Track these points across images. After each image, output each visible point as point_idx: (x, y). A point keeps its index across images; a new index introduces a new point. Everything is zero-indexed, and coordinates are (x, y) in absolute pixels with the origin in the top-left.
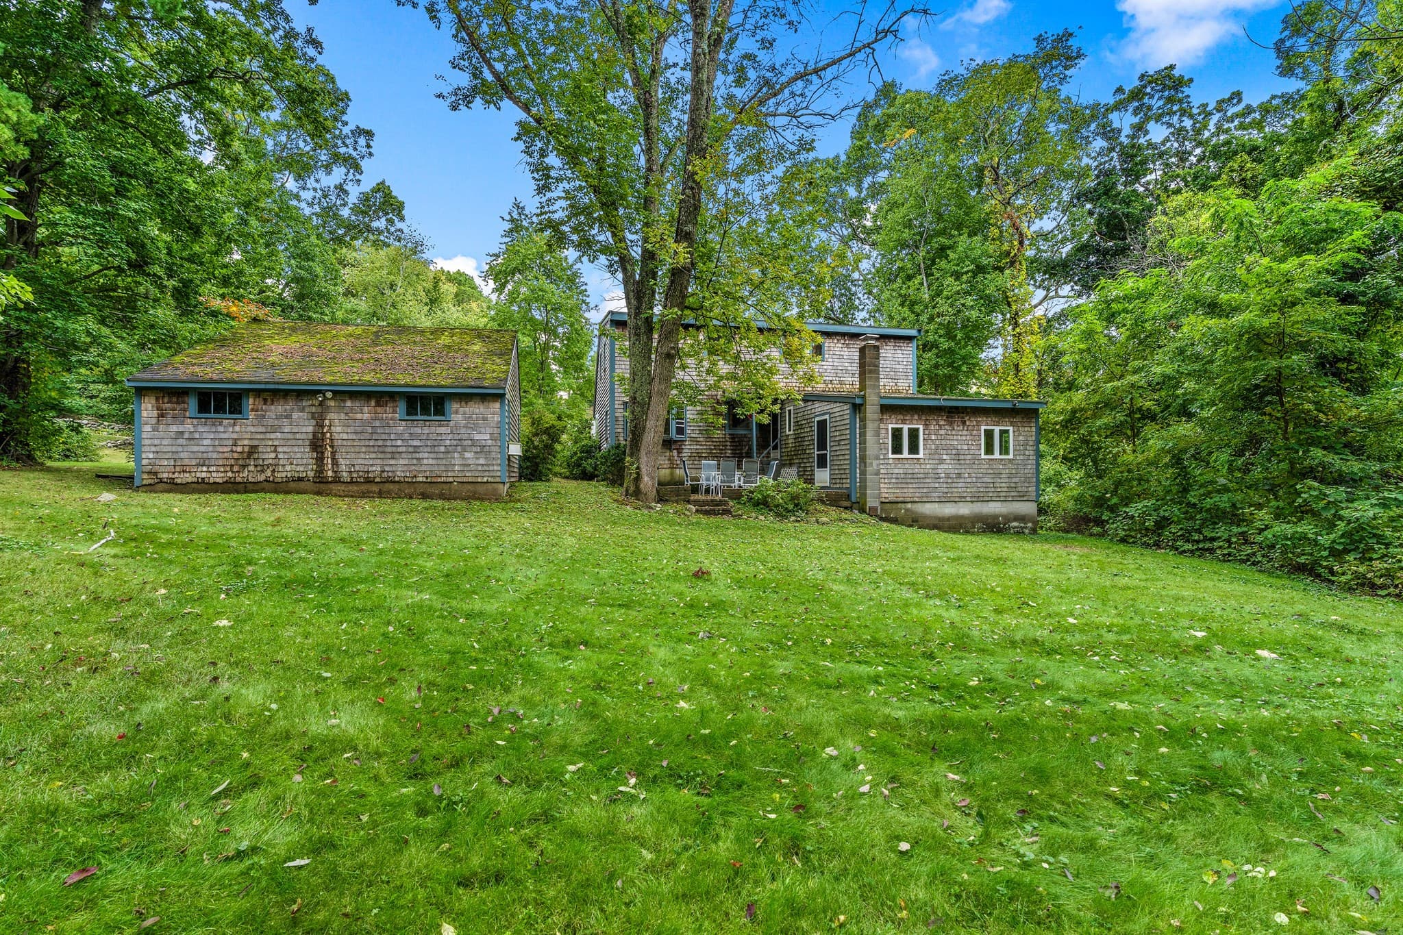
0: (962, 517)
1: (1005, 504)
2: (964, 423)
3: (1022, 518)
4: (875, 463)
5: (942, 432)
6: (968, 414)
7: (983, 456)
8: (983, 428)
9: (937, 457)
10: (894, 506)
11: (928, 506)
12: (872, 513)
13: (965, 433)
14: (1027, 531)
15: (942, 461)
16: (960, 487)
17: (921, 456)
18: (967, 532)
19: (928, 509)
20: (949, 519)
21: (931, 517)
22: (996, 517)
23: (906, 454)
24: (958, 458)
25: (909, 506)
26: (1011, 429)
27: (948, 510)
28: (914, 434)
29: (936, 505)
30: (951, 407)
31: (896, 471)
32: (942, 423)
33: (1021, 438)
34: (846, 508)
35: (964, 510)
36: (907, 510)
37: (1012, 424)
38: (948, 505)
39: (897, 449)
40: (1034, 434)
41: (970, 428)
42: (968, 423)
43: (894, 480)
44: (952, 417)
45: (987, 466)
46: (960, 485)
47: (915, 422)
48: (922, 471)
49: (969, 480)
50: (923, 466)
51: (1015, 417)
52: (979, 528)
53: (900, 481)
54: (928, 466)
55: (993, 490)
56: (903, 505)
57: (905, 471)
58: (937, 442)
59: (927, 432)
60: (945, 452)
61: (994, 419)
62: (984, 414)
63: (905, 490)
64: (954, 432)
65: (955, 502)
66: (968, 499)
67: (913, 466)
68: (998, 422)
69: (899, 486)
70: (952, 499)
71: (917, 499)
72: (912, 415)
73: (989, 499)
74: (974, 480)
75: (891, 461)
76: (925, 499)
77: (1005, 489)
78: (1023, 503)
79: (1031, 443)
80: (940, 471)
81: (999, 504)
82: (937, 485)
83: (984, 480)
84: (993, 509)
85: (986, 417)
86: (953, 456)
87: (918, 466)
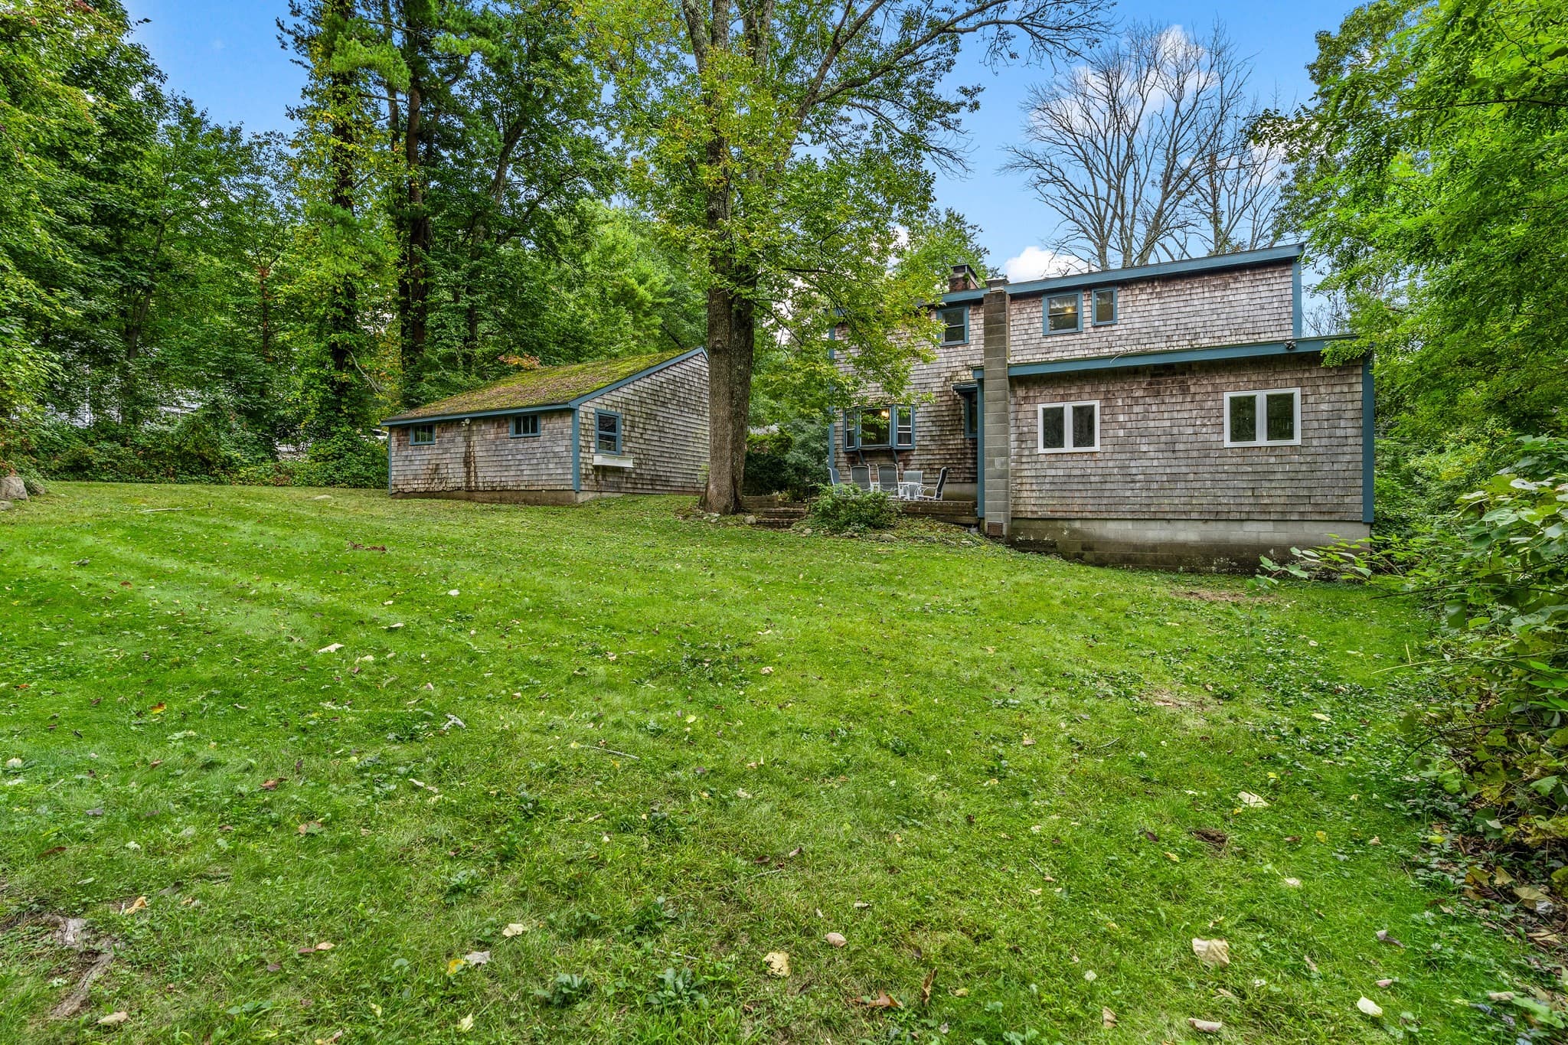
0: (1184, 545)
1: (1282, 526)
2: (1185, 391)
5: (1136, 409)
6: (1193, 373)
7: (1228, 444)
8: (1228, 395)
9: (1128, 448)
10: (1051, 524)
11: (1111, 525)
12: (993, 535)
13: (1188, 406)
15: (1138, 455)
16: (1176, 499)
17: (1097, 447)
18: (1193, 571)
19: (1113, 530)
20: (1154, 548)
21: (1117, 543)
23: (1069, 448)
24: (1171, 448)
25: (1077, 525)
26: (1297, 392)
27: (1155, 533)
28: (1084, 417)
29: (1129, 525)
30: (1156, 367)
31: (1053, 472)
32: (1139, 393)
33: (1324, 407)
35: (1188, 534)
36: (1073, 531)
37: (1299, 383)
38: (1152, 524)
39: (1054, 440)
40: (1359, 396)
41: (1198, 398)
42: (1193, 389)
43: (1048, 487)
44: (1159, 383)
45: (1239, 460)
46: (1177, 492)
47: (1086, 396)
48: (1100, 471)
49: (1198, 485)
50: (1101, 464)
51: (1309, 370)
52: (1220, 566)
53: (1059, 487)
54: (1111, 464)
55: (1252, 500)
56: (1066, 524)
57: (1067, 472)
58: (1129, 425)
59: (1107, 411)
60: (1144, 440)
61: (1254, 378)
62: (1230, 372)
63: (1069, 501)
64: (1163, 408)
65: (1169, 520)
66: (1194, 516)
67: (1082, 464)
68: (1267, 382)
69: (1057, 494)
70: (1161, 516)
71: (1090, 516)
72: (1081, 388)
73: (1244, 516)
74: (1208, 484)
75: (1042, 458)
76: (1105, 515)
77: (1282, 500)
78: (1331, 525)
79: (1349, 415)
80: (1134, 471)
81: (1270, 526)
82: (1128, 493)
83: (1231, 484)
84: (1254, 535)
85: (1236, 376)
86: (1163, 446)
87: (1093, 464)
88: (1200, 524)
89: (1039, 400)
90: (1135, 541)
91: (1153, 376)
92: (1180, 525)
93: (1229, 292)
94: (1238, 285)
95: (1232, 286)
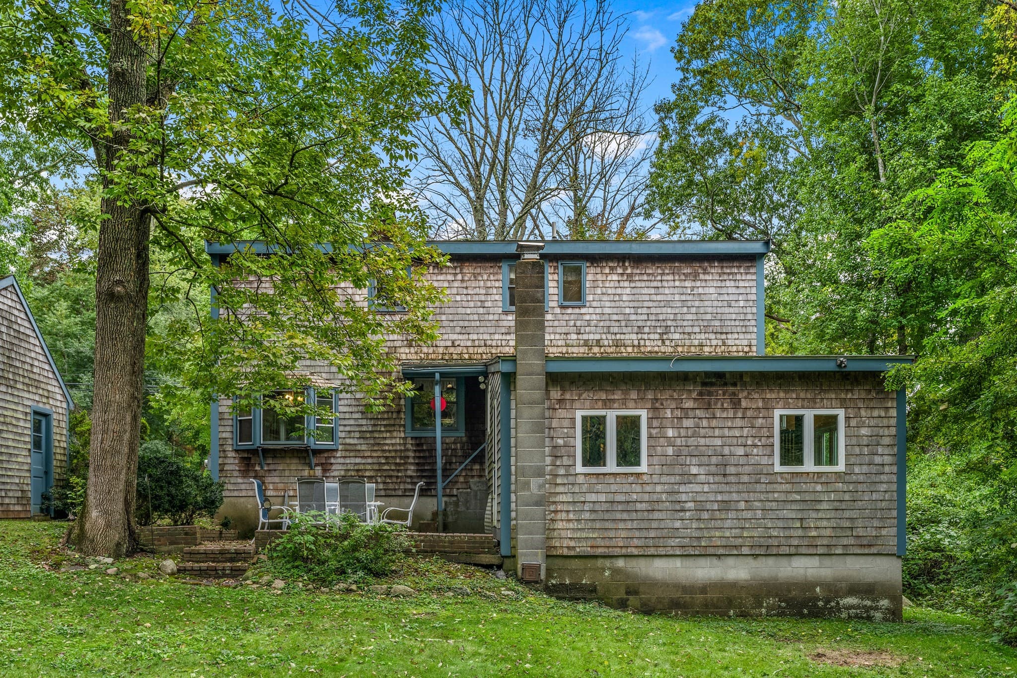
0: (733, 586)
1: (827, 561)
2: (736, 404)
3: (868, 590)
4: (538, 484)
5: (687, 423)
6: (744, 385)
7: (778, 468)
8: (777, 413)
9: (678, 470)
10: (590, 563)
11: (659, 563)
12: (531, 578)
13: (739, 423)
14: (878, 615)
15: (688, 478)
16: (728, 529)
17: (643, 468)
18: (744, 615)
20: (704, 589)
21: (665, 585)
22: (808, 585)
23: (611, 465)
24: (722, 471)
25: (620, 563)
26: (841, 413)
27: (705, 572)
28: (628, 427)
29: (678, 562)
30: (707, 374)
31: (593, 497)
32: (689, 404)
33: (864, 431)
34: (489, 567)
35: (737, 571)
36: (616, 571)
37: (843, 404)
38: (702, 561)
39: (594, 456)
40: (893, 422)
41: (749, 413)
42: (744, 404)
43: (587, 516)
44: (710, 394)
45: (788, 487)
46: (728, 523)
47: (631, 404)
48: (646, 497)
49: (749, 514)
50: (648, 488)
51: (852, 391)
52: (770, 608)
53: (600, 516)
54: (659, 488)
55: (800, 533)
56: (608, 563)
57: (610, 497)
58: (678, 442)
59: (655, 423)
60: (694, 460)
61: (802, 395)
62: (780, 385)
63: (612, 534)
64: (714, 423)
65: (719, 556)
66: (745, 551)
67: (626, 488)
68: (813, 400)
69: (598, 525)
70: (711, 551)
71: (635, 552)
72: (626, 392)
73: (793, 550)
74: (759, 513)
75: (581, 479)
76: (652, 551)
77: (828, 532)
78: (870, 558)
79: (886, 441)
80: (684, 497)
81: (815, 562)
82: (678, 524)
83: (781, 514)
84: (802, 571)
85: (786, 392)
86: (713, 469)
87: (638, 488)
88: (750, 560)
89: (577, 404)
90: (684, 582)
91: (704, 384)
92: (731, 561)
93: (698, 284)
95: (702, 277)
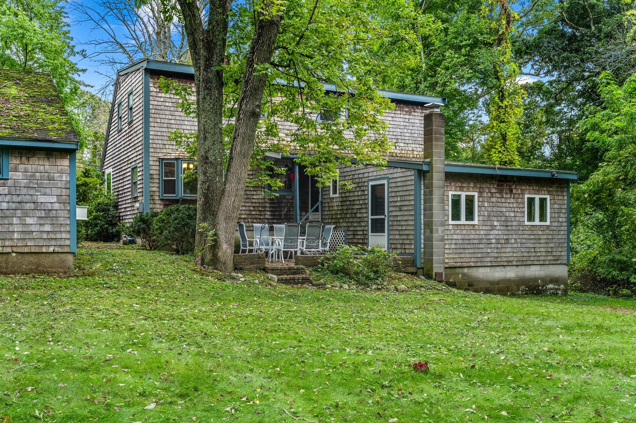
0: (509, 280)
1: (543, 267)
2: (511, 191)
3: (555, 280)
4: (440, 229)
5: (494, 200)
6: (514, 182)
7: (527, 223)
8: (526, 196)
9: (489, 223)
10: (453, 271)
11: (481, 270)
12: (439, 278)
13: (512, 200)
14: (560, 292)
15: (493, 227)
16: (508, 252)
17: (476, 222)
18: (513, 295)
19: (483, 273)
20: (498, 282)
21: (483, 281)
22: (536, 279)
23: (463, 221)
24: (506, 225)
25: (466, 270)
26: (548, 197)
27: (498, 274)
28: (470, 201)
29: (488, 269)
31: (455, 237)
32: (493, 190)
33: (556, 206)
34: (412, 274)
35: (511, 273)
36: (464, 275)
37: (549, 193)
38: (498, 269)
39: (456, 216)
40: (566, 202)
41: (516, 196)
42: (514, 191)
43: (453, 246)
44: (502, 186)
45: (529, 232)
46: (508, 250)
47: (471, 189)
48: (477, 237)
49: (515, 246)
50: (478, 232)
51: (552, 187)
52: (522, 291)
53: (458, 246)
54: (482, 232)
55: (534, 254)
56: (460, 270)
57: (463, 237)
58: (489, 209)
59: (481, 199)
60: (495, 219)
61: (535, 188)
62: (527, 183)
63: (463, 256)
64: (503, 200)
65: (504, 266)
66: (514, 263)
67: (469, 232)
68: (538, 191)
69: (458, 251)
70: (502, 264)
71: (472, 264)
72: (469, 183)
73: (531, 263)
74: (519, 245)
75: (451, 227)
76: (479, 264)
77: (544, 254)
78: (557, 266)
79: (564, 211)
80: (491, 237)
81: (538, 268)
82: (489, 250)
83: (527, 245)
84: (534, 272)
85: (529, 186)
86: (502, 223)
87: (473, 232)
88: (515, 267)
89: (449, 188)
90: (491, 279)
91: (499, 181)
92: (508, 268)
94: (416, 114)
95: (413, 113)
